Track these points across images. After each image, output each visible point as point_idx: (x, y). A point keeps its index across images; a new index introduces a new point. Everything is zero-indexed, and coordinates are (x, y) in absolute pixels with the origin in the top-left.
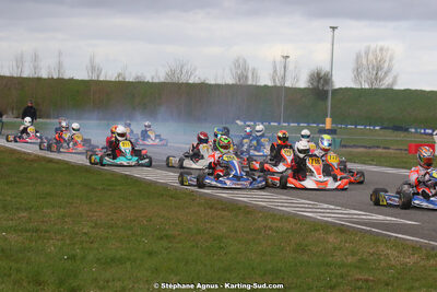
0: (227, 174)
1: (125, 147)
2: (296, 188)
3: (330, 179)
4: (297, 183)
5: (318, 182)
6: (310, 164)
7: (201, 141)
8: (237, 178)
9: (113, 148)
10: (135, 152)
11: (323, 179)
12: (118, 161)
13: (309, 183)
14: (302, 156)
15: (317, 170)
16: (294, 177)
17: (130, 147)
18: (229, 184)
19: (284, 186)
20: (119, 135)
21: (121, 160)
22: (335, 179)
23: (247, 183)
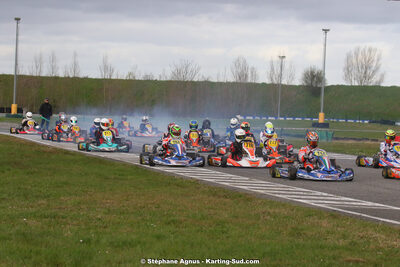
1: (108, 136)
3: (261, 159)
4: (235, 163)
5: (251, 162)
6: (245, 148)
8: (179, 158)
9: (98, 137)
10: (114, 140)
11: (255, 159)
12: (101, 147)
13: (244, 162)
14: (239, 141)
15: (250, 151)
16: (232, 158)
17: (111, 136)
18: (173, 163)
19: (224, 165)
21: (103, 147)
22: (266, 159)
23: (187, 162)
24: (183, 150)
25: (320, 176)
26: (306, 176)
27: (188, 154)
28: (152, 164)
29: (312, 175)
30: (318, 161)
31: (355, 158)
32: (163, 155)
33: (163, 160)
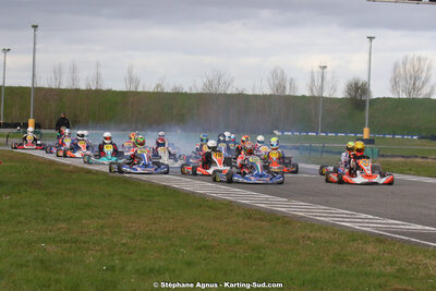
0: (139, 163)
1: (108, 149)
2: (203, 175)
7: (159, 145)
8: (146, 166)
15: (220, 162)
18: (140, 170)
20: (106, 138)
21: (103, 160)
24: (149, 159)
25: (253, 180)
26: (241, 180)
27: (153, 163)
28: (121, 172)
29: (246, 178)
30: (252, 167)
31: (318, 167)
32: (131, 164)
33: (131, 168)
